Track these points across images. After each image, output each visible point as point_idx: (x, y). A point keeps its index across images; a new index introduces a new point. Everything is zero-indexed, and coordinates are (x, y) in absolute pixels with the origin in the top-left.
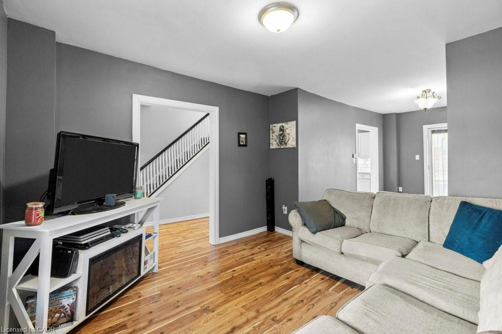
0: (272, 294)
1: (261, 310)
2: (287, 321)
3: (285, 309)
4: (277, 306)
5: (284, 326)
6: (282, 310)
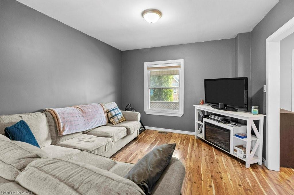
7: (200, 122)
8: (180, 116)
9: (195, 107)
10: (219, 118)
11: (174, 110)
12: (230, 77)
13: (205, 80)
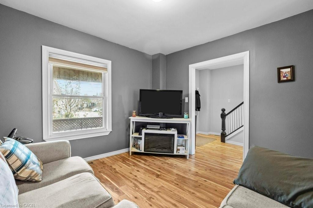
0: (181, 198)
1: (160, 194)
2: (149, 204)
3: (162, 203)
4: (165, 200)
5: (145, 202)
6: (161, 202)
7: (137, 135)
8: (107, 134)
9: (130, 119)
10: (158, 127)
11: (97, 128)
12: (149, 89)
13: (141, 90)
